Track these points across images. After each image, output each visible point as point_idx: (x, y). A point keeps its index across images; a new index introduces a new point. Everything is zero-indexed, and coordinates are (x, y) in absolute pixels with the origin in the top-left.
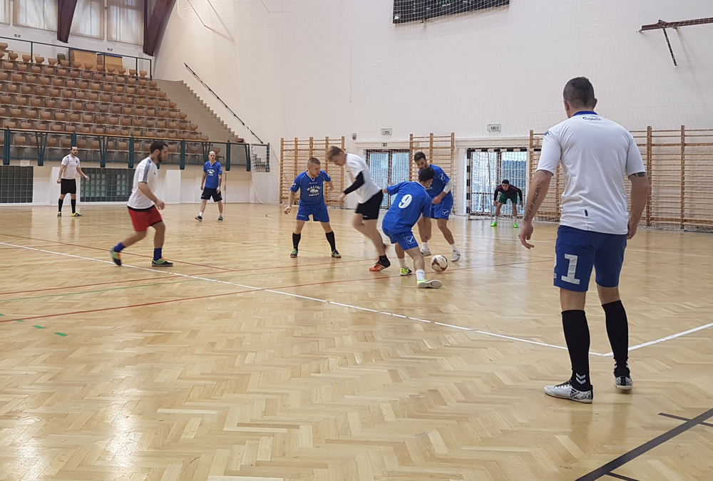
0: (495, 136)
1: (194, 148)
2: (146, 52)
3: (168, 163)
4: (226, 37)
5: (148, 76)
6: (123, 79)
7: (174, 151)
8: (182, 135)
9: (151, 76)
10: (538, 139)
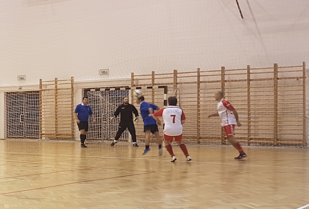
10: (138, 80)
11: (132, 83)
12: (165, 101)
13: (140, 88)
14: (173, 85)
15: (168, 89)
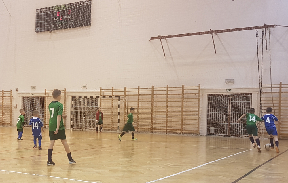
0: (84, 90)
10: (104, 92)
11: (101, 94)
12: (119, 105)
14: (124, 96)
15: (121, 98)
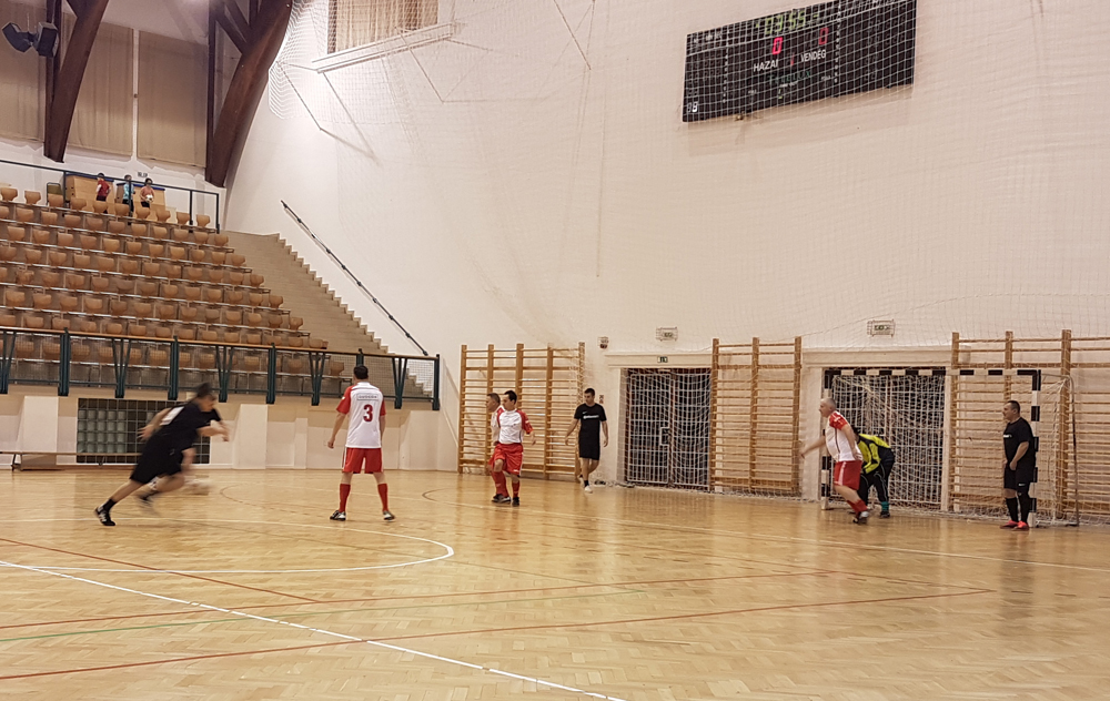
0: (882, 343)
1: (295, 363)
2: (210, 179)
3: (244, 392)
4: (361, 151)
5: (212, 226)
6: (164, 230)
7: (256, 368)
8: (270, 338)
9: (218, 226)
10: (969, 352)
11: (955, 360)
12: (1033, 408)
13: (971, 373)
14: (1059, 369)
15: (1042, 377)
